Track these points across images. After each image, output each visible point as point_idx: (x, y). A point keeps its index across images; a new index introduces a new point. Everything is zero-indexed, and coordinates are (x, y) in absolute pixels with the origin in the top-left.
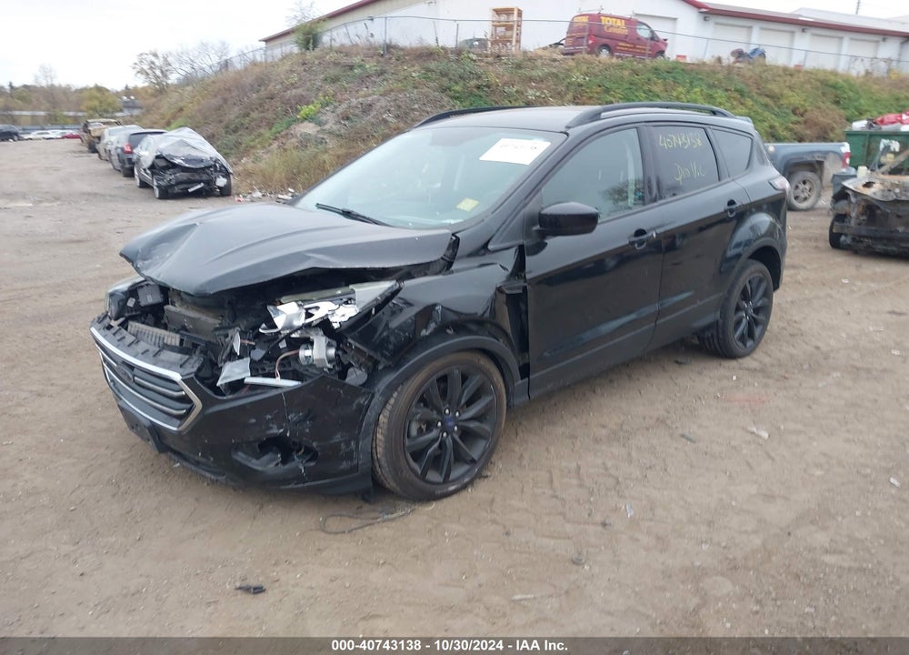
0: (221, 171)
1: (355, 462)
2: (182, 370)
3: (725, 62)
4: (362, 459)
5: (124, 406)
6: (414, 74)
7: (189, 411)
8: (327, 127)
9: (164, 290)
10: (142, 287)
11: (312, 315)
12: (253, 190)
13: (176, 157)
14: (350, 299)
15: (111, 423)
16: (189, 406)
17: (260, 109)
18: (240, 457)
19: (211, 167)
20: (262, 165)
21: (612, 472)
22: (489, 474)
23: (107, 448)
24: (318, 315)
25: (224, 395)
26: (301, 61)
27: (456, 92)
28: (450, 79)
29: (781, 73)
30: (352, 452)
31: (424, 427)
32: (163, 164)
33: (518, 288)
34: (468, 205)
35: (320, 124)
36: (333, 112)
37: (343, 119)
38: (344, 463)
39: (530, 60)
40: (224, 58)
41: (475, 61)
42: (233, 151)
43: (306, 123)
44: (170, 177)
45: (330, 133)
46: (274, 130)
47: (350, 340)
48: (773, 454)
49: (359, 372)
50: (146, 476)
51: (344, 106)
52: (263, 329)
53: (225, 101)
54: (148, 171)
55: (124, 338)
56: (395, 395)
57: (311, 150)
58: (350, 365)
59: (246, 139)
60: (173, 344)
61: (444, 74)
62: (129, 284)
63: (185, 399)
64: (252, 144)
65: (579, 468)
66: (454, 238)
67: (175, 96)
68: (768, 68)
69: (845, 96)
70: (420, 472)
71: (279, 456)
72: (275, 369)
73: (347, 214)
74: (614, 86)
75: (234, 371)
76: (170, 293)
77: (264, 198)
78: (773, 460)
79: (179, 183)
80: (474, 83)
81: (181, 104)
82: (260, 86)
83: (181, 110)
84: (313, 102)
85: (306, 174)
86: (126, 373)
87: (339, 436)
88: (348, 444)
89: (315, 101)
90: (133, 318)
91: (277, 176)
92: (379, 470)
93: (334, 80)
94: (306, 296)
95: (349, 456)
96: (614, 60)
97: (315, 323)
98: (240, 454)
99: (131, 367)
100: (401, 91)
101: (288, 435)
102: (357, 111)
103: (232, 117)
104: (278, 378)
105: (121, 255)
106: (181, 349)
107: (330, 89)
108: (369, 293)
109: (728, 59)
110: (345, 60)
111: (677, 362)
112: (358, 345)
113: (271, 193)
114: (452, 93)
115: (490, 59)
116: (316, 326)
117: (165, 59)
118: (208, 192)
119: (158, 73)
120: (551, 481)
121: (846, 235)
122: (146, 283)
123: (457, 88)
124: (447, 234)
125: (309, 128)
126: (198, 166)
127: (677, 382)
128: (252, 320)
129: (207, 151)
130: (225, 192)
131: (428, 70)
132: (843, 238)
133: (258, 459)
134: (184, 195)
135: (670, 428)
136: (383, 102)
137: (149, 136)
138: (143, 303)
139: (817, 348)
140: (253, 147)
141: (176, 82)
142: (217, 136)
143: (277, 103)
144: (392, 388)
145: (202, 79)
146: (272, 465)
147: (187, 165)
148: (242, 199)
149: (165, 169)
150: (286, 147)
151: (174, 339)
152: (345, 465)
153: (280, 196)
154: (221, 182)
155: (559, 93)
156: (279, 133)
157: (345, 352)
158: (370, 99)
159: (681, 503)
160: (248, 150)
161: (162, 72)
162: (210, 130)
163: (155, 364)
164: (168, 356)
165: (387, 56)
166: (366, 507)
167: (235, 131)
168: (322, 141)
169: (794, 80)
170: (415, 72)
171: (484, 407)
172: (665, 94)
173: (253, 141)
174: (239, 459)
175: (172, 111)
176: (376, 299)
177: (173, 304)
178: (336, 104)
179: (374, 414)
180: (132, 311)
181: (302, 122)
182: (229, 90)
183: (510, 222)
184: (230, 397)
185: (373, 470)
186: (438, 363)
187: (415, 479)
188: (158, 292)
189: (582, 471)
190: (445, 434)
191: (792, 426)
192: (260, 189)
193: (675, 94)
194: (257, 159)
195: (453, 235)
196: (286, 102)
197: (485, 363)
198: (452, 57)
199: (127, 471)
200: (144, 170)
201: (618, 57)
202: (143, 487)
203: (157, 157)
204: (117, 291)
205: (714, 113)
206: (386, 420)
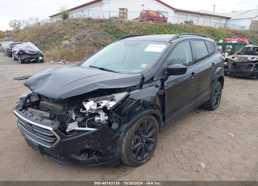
0: (40, 55)
1: (115, 156)
2: (52, 126)
3: (183, 24)
4: (117, 155)
5: (27, 138)
6: (97, 27)
7: (55, 141)
8: (72, 42)
9: (40, 96)
10: (32, 95)
11: (100, 105)
12: (50, 60)
13: (26, 51)
14: (113, 99)
15: (19, 142)
16: (55, 139)
17: (51, 37)
18: (73, 156)
19: (37, 54)
20: (53, 53)
21: (193, 151)
22: (154, 155)
23: (19, 152)
24: (102, 105)
25: (68, 135)
26: (63, 22)
27: (110, 32)
28: (108, 28)
29: (198, 27)
30: (114, 152)
31: (135, 142)
32: (22, 53)
33: (162, 93)
34: (144, 66)
35: (70, 41)
36: (74, 37)
37: (77, 39)
38: (111, 156)
39: (130, 23)
40: (37, 22)
41: (115, 23)
42: (43, 49)
43: (66, 41)
44: (24, 57)
45: (73, 43)
46: (56, 43)
47: (113, 114)
48: (238, 142)
49: (116, 124)
50: (35, 162)
51: (77, 36)
52: (82, 111)
53: (40, 34)
54: (17, 55)
55: (27, 114)
56: (128, 132)
57: (68, 49)
58: (113, 122)
59: (47, 46)
60: (47, 116)
61: (106, 27)
62: (27, 94)
63: (54, 137)
64: (49, 47)
65: (182, 151)
66: (143, 77)
67: (23, 33)
68: (194, 26)
69: (215, 33)
70: (135, 158)
71: (87, 155)
72: (85, 124)
73: (102, 69)
74: (154, 30)
75: (73, 126)
76: (41, 97)
77: (54, 63)
78: (240, 144)
79: (27, 59)
80: (115, 29)
81: (26, 35)
82: (50, 30)
83: (25, 37)
84: (67, 35)
85: (66, 56)
86: (29, 127)
87: (109, 147)
88: (112, 150)
89: (68, 34)
90: (29, 106)
91: (58, 56)
92: (122, 158)
93: (74, 28)
94: (98, 98)
95: (113, 154)
96: (154, 23)
97: (101, 108)
98: (73, 155)
99: (31, 125)
100: (94, 31)
101: (92, 148)
102: (81, 37)
103: (42, 39)
104: (87, 128)
105: (24, 84)
106: (50, 118)
107: (73, 31)
108: (119, 97)
109: (184, 24)
110: (76, 22)
111: (196, 112)
112: (116, 115)
113: (56, 61)
114: (109, 32)
115: (119, 22)
116: (102, 109)
117: (19, 22)
118: (37, 61)
119: (17, 26)
120: (175, 156)
121: (228, 72)
122: (33, 94)
123: (110, 31)
124: (140, 76)
125: (67, 42)
126: (33, 54)
127: (200, 118)
128: (76, 107)
129: (36, 49)
130: (42, 61)
131: (101, 25)
132: (227, 73)
133: (79, 156)
134: (29, 62)
135: (204, 134)
136: (89, 35)
137: (17, 44)
138: (32, 101)
139: (235, 106)
140: (49, 48)
141: (23, 29)
142: (38, 44)
143: (56, 35)
144: (127, 129)
145: (31, 28)
146: (85, 158)
147: (30, 53)
148: (47, 63)
149: (22, 54)
150: (60, 48)
151: (48, 115)
152: (111, 157)
153: (59, 62)
154: (41, 58)
155: (139, 32)
156: (58, 44)
157: (111, 118)
158: (85, 34)
159: (218, 162)
160: (48, 49)
161: (18, 26)
162: (36, 42)
163: (41, 124)
164: (46, 121)
165: (89, 21)
166: (116, 170)
167: (44, 43)
168: (71, 46)
169: (202, 29)
170: (98, 26)
171: (153, 133)
172: (168, 33)
173: (50, 46)
174: (73, 157)
175: (23, 37)
176: (122, 99)
177: (43, 101)
178: (75, 35)
179: (121, 139)
180: (28, 104)
181: (65, 40)
182: (41, 31)
183: (159, 71)
184: (71, 135)
185: (120, 158)
186: (141, 120)
187: (134, 160)
188: (38, 97)
189: (184, 152)
190: (142, 143)
191: (239, 132)
192: (53, 60)
193: (171, 33)
194: (51, 51)
195: (142, 76)
196: (60, 34)
197: (154, 118)
198: (108, 22)
199: (28, 160)
200: (16, 55)
201: (154, 22)
202: (35, 167)
203: (20, 51)
204: (23, 97)
205: (205, 37)
206: (125, 141)
